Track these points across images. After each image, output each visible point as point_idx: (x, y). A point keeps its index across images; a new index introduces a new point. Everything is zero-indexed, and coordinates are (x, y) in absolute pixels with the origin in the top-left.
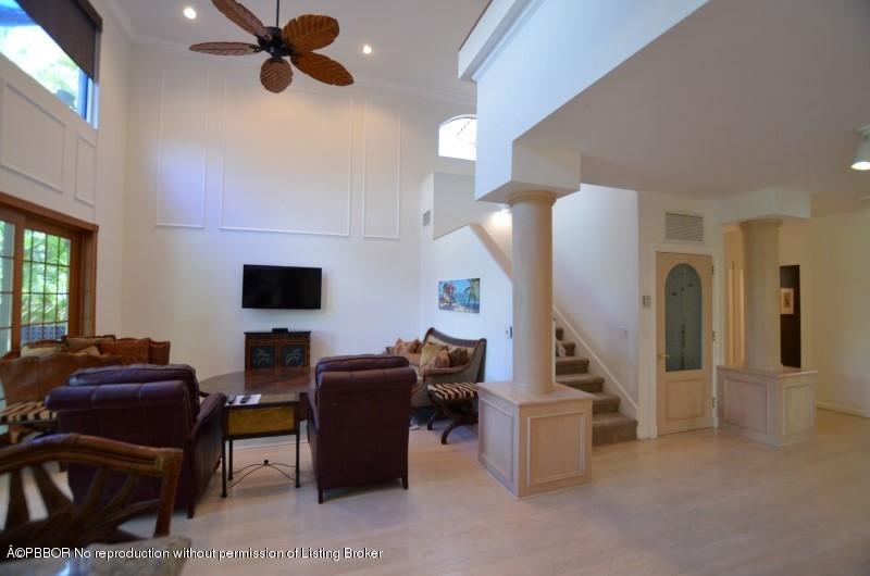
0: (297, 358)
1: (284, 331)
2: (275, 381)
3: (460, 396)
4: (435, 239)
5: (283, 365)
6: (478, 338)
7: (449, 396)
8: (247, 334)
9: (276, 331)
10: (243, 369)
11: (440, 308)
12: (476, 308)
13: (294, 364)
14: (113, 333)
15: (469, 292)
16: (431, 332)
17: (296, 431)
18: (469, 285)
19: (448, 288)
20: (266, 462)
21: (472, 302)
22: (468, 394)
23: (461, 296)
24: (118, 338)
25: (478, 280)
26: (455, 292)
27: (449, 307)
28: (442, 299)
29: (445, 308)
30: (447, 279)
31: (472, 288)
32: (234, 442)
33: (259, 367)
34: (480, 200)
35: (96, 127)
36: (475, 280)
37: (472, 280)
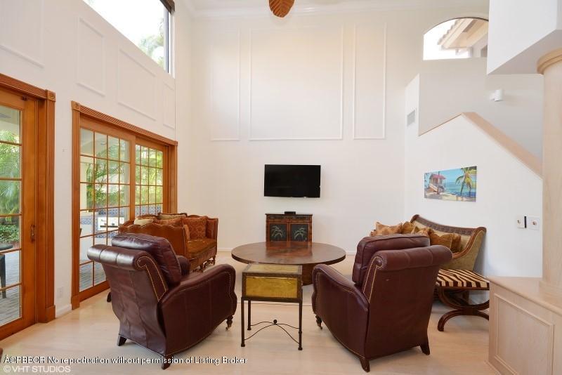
0: (302, 235)
1: (293, 213)
2: (285, 252)
3: (460, 284)
4: (420, 135)
5: (292, 239)
6: (476, 226)
7: (447, 283)
8: (267, 215)
9: (287, 213)
10: (265, 240)
11: (426, 197)
12: (472, 196)
13: (300, 238)
14: (185, 212)
15: (462, 180)
16: (416, 218)
17: (299, 300)
18: (462, 174)
19: (435, 178)
20: (275, 321)
21: (466, 190)
22: (469, 284)
23: (451, 185)
24: (188, 215)
25: (475, 168)
26: (444, 181)
27: (437, 195)
28: (428, 189)
29: (431, 197)
30: (434, 170)
31: (466, 176)
32: (252, 302)
33: (276, 239)
34: (492, 73)
35: (174, 76)
36: (471, 168)
37: (467, 168)
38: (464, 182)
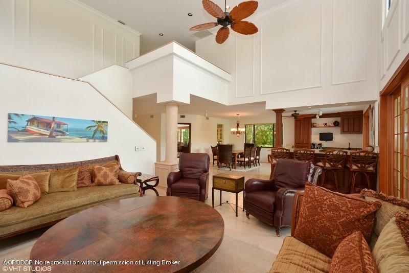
12: (104, 138)
15: (94, 128)
19: (43, 122)
21: (101, 135)
25: (107, 122)
26: (65, 127)
29: (32, 141)
31: (99, 126)
36: (104, 122)
37: (100, 122)
38: (96, 130)
